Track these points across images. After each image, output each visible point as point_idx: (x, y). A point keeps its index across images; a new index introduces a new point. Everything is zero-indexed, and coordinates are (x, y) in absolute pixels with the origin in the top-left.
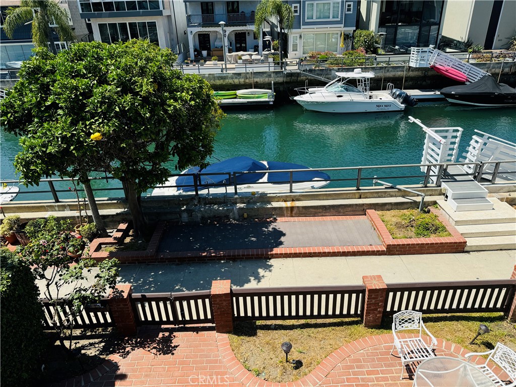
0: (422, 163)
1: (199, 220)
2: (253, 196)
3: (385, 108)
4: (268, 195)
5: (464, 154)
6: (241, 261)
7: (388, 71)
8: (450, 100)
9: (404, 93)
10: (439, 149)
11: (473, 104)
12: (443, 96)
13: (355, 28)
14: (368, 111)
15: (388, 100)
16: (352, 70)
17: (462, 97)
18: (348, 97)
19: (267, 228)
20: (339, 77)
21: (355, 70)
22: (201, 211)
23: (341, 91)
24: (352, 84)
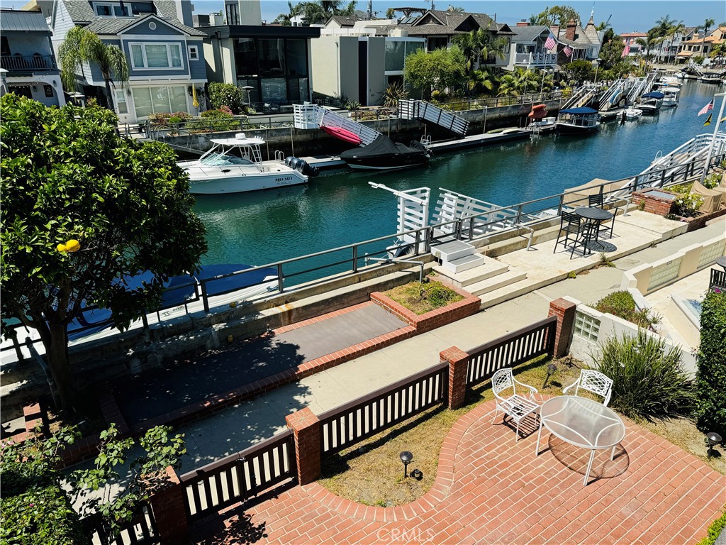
0: (398, 232)
1: (159, 364)
2: (234, 309)
3: (286, 181)
4: (254, 303)
5: (434, 215)
6: (262, 396)
7: (272, 135)
8: (353, 166)
9: (303, 161)
10: (422, 212)
11: (376, 168)
12: (344, 162)
13: (206, 81)
14: (267, 187)
15: (286, 171)
16: (232, 135)
17: (365, 160)
18: (237, 171)
19: (270, 346)
20: (217, 144)
21: (237, 135)
22: (162, 349)
23: (226, 164)
24: (235, 154)
